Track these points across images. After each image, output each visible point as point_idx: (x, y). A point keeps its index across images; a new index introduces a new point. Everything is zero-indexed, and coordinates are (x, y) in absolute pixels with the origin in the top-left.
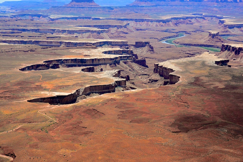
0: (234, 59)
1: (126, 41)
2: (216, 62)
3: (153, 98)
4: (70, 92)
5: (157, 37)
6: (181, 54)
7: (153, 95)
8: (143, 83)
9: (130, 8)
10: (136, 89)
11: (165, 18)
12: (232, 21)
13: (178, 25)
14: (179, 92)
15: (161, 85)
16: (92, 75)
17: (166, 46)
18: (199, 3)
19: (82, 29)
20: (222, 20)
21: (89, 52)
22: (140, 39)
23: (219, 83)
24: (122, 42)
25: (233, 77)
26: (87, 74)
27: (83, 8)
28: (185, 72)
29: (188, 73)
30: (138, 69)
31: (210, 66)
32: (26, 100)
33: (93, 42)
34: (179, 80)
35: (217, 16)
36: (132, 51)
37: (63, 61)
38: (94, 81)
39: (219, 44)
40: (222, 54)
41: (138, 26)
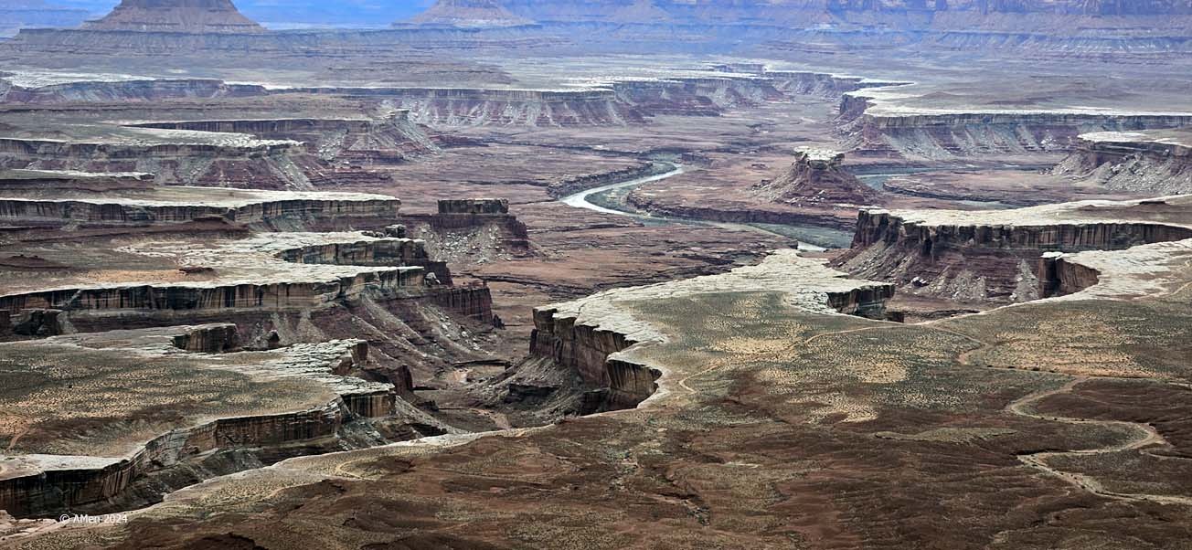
0: (918, 284)
1: (393, 198)
2: (832, 295)
3: (530, 477)
4: (115, 455)
5: (547, 177)
6: (666, 262)
7: (526, 464)
8: (478, 404)
9: (412, 37)
10: (444, 432)
11: (581, 85)
12: (903, 102)
13: (645, 118)
14: (655, 447)
15: (566, 413)
16: (224, 367)
18: (745, 13)
19: (175, 139)
20: (855, 94)
21: (207, 252)
22: (464, 188)
23: (847, 399)
24: (373, 202)
25: (915, 367)
26: (201, 360)
28: (686, 348)
29: (698, 354)
30: (454, 334)
31: (805, 319)
33: (230, 204)
34: (656, 386)
35: (834, 75)
36: (420, 246)
37: (80, 298)
38: (237, 399)
39: (846, 211)
40: (860, 259)
41: (453, 126)
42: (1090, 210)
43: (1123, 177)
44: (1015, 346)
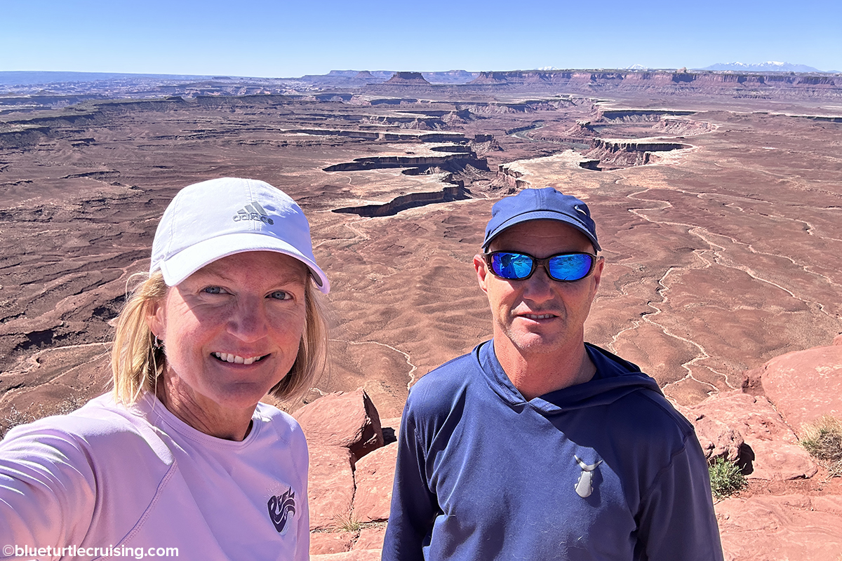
0: (607, 160)
1: (463, 134)
2: (581, 163)
4: (385, 202)
5: (505, 128)
8: (481, 191)
9: (471, 87)
10: (471, 198)
11: (517, 101)
12: (610, 107)
16: (415, 179)
17: (515, 141)
18: (567, 80)
19: (405, 116)
21: (412, 148)
22: (482, 131)
23: (582, 193)
24: (457, 135)
25: (602, 184)
26: (409, 177)
27: (407, 86)
28: (537, 177)
29: (541, 179)
30: (476, 172)
31: (572, 169)
32: (330, 210)
33: (419, 134)
36: (469, 147)
37: (378, 159)
38: (417, 188)
39: (588, 138)
40: (591, 153)
41: (480, 113)
42: (661, 139)
43: (673, 129)
44: (632, 178)
